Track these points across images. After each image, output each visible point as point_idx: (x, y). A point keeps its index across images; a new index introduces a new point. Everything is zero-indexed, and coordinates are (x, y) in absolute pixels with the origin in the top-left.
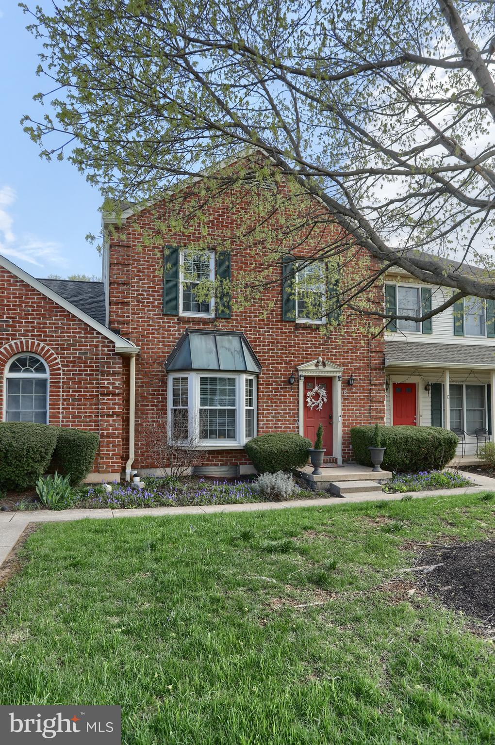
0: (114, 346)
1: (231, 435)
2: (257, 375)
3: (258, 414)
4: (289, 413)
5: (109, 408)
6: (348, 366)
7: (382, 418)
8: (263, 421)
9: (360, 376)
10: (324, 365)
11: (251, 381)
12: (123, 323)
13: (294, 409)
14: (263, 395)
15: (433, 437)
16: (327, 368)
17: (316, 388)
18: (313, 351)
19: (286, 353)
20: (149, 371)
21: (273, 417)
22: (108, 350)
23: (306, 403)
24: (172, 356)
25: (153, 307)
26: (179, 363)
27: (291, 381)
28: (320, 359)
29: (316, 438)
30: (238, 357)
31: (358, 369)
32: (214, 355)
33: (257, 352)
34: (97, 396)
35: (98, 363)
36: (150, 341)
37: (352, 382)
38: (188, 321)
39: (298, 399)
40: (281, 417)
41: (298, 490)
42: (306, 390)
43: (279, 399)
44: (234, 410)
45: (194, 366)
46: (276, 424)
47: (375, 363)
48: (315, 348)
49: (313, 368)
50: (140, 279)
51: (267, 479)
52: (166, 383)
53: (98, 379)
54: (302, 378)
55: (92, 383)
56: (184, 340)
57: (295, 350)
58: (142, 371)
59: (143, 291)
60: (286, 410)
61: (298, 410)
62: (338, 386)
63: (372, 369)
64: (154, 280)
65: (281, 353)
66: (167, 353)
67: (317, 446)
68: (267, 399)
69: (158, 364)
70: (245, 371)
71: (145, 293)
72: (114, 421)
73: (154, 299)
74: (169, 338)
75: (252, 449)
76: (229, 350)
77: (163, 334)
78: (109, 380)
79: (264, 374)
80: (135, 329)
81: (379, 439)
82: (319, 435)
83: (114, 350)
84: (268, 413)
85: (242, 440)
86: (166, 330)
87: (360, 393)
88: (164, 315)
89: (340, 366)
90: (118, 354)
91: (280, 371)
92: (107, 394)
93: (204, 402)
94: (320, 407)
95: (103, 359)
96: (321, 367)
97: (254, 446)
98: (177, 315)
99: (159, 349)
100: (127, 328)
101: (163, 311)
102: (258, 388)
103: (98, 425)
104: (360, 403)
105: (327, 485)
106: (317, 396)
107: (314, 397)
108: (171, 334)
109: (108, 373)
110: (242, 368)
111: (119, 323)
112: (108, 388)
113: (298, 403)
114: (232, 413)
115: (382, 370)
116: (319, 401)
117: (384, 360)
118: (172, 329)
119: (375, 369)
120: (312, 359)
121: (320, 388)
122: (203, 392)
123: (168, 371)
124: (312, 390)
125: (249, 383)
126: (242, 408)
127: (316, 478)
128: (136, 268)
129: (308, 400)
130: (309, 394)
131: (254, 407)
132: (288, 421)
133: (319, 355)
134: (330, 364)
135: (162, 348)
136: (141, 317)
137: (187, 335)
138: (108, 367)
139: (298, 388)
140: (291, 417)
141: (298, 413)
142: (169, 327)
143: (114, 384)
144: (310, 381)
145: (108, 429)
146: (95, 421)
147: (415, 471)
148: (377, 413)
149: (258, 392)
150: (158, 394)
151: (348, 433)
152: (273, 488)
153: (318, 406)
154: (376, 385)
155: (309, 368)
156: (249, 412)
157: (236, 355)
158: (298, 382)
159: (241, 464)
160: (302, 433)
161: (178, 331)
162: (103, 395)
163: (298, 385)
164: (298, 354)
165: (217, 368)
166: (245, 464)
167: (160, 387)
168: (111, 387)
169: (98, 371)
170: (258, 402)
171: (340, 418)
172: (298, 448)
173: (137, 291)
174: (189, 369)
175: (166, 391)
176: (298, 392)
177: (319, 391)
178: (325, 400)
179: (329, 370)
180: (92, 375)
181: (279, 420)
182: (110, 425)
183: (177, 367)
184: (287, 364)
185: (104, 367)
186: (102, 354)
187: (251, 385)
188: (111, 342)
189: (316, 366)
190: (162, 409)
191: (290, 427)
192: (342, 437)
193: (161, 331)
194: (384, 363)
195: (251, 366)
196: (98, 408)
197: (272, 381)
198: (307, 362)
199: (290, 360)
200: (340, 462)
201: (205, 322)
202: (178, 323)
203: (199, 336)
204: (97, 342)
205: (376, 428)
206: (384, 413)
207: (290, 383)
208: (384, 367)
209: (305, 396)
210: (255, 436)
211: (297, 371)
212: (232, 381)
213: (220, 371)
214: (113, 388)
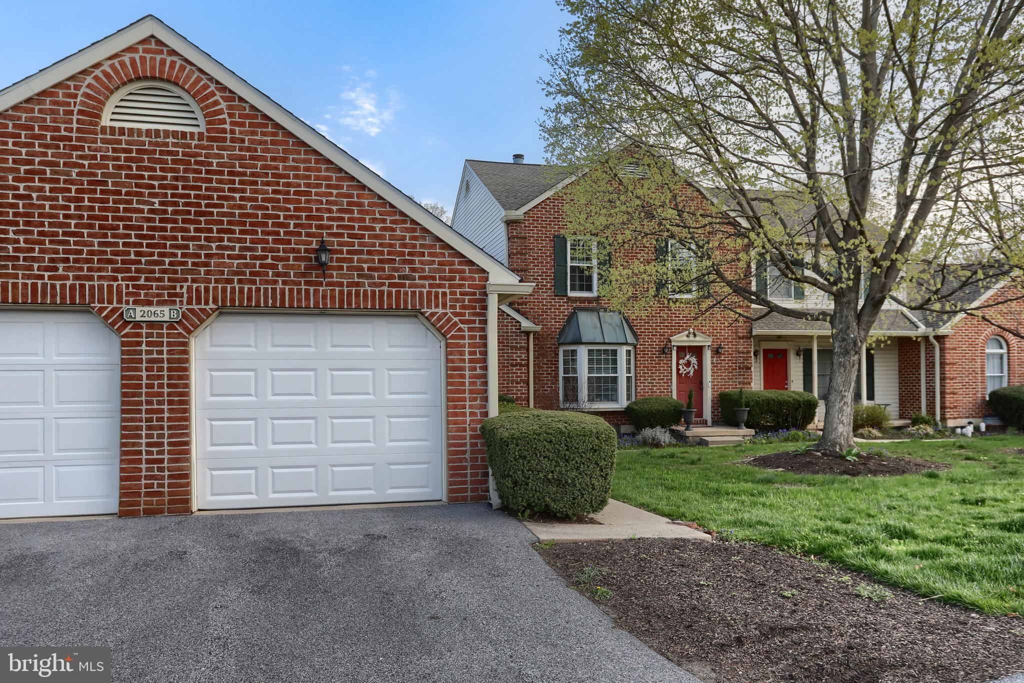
0: (520, 326)
1: (614, 398)
2: (635, 347)
3: (636, 380)
4: (663, 379)
5: (517, 376)
6: (716, 336)
7: (750, 384)
8: (640, 386)
9: (728, 345)
10: (695, 335)
11: (630, 351)
12: (522, 304)
13: (668, 376)
14: (641, 364)
15: (794, 399)
16: (697, 338)
17: (688, 357)
18: (685, 323)
19: (660, 326)
20: (544, 345)
21: (649, 383)
22: (516, 329)
23: (678, 370)
24: (562, 331)
25: (546, 289)
26: (570, 337)
27: (665, 351)
28: (691, 330)
29: (688, 400)
30: (619, 331)
31: (726, 339)
32: (599, 330)
33: (634, 326)
34: (508, 367)
35: (508, 339)
36: (545, 319)
37: (720, 350)
38: (576, 300)
39: (671, 367)
40: (656, 383)
41: (674, 441)
42: (678, 359)
43: (654, 367)
44: (616, 378)
45: (584, 340)
46: (652, 389)
47: (742, 332)
48: (687, 320)
49: (685, 338)
50: (535, 266)
51: (648, 432)
52: (558, 355)
53: (508, 353)
54: (675, 348)
55: (504, 356)
56: (572, 317)
57: (668, 323)
58: (539, 344)
59: (538, 276)
60: (660, 376)
61: (671, 376)
62: (708, 355)
63: (740, 338)
64: (547, 266)
65: (656, 326)
66: (558, 328)
67: (689, 406)
68: (644, 367)
69: (551, 338)
70: (626, 344)
71: (539, 278)
72: (521, 387)
73: (547, 282)
74: (560, 316)
75: (633, 410)
76: (611, 324)
77: (555, 312)
78: (517, 353)
79: (641, 345)
80: (532, 309)
81: (743, 401)
82: (690, 397)
83: (520, 329)
84: (645, 380)
85: (622, 403)
86: (557, 309)
87: (728, 360)
88: (555, 296)
89: (709, 336)
90: (523, 332)
91: (655, 342)
92: (516, 365)
93: (591, 370)
94: (691, 373)
95: (512, 336)
96: (692, 338)
97: (635, 407)
98: (566, 296)
99: (552, 325)
100: (526, 308)
101: (554, 292)
102: (636, 357)
103: (509, 391)
104: (727, 369)
105: (698, 439)
106: (688, 364)
107: (685, 365)
108: (562, 312)
109: (516, 348)
110: (623, 341)
111: (519, 304)
112: (517, 360)
113: (671, 370)
114: (615, 380)
115: (750, 338)
116: (690, 368)
117: (751, 330)
118: (562, 308)
119: (743, 338)
120: (684, 330)
121: (692, 356)
122: (590, 361)
123: (560, 344)
124: (683, 359)
125: (629, 352)
126: (622, 375)
127: (688, 433)
128: (531, 256)
129: (681, 367)
130: (681, 362)
131: (632, 374)
132: (663, 386)
133: (690, 326)
134: (701, 334)
135: (555, 325)
136: (536, 299)
137: (575, 312)
138: (516, 343)
139: (671, 357)
140: (665, 383)
141: (671, 379)
142: (560, 306)
143: (521, 356)
144: (682, 350)
145: (517, 394)
146: (507, 387)
147: (777, 430)
148: (744, 378)
149: (636, 361)
150: (551, 364)
151: (716, 398)
152: (653, 439)
153: (689, 373)
154: (743, 353)
155: (681, 339)
156: (628, 378)
157: (617, 329)
158: (671, 351)
159: (622, 424)
160: (675, 397)
161: (567, 309)
162: (512, 365)
163: (671, 354)
164: (671, 326)
165: (602, 341)
166: (626, 424)
167: (553, 357)
168: (518, 359)
169: (508, 346)
170: (636, 370)
171: (710, 384)
172: (673, 408)
173: (533, 276)
174: (579, 342)
175: (558, 361)
176: (671, 361)
177: (690, 359)
178: (696, 367)
179: (700, 340)
180: (504, 350)
181: (655, 386)
182: (518, 390)
183: (567, 341)
184: (661, 335)
185: (513, 343)
186: (511, 332)
187: (630, 356)
188: (518, 322)
189: (688, 336)
190: (555, 377)
191: (664, 392)
192: (712, 401)
193: (553, 310)
194: (751, 333)
195: (630, 339)
196: (509, 377)
197: (648, 351)
198: (679, 333)
199: (664, 332)
200: (710, 423)
201: (589, 300)
202: (568, 302)
203: (585, 313)
204: (507, 322)
205: (741, 391)
206: (751, 378)
207: (664, 353)
208: (751, 336)
209: (678, 364)
210: (633, 399)
211: (670, 341)
212: (615, 352)
213: (604, 343)
214: (520, 360)
